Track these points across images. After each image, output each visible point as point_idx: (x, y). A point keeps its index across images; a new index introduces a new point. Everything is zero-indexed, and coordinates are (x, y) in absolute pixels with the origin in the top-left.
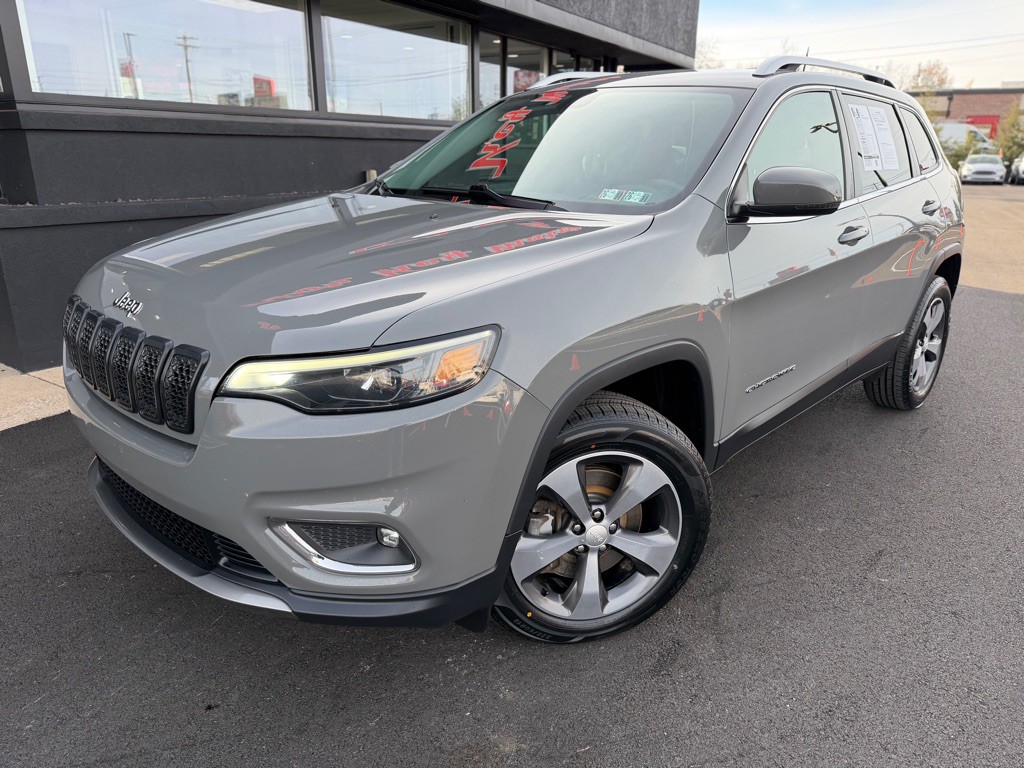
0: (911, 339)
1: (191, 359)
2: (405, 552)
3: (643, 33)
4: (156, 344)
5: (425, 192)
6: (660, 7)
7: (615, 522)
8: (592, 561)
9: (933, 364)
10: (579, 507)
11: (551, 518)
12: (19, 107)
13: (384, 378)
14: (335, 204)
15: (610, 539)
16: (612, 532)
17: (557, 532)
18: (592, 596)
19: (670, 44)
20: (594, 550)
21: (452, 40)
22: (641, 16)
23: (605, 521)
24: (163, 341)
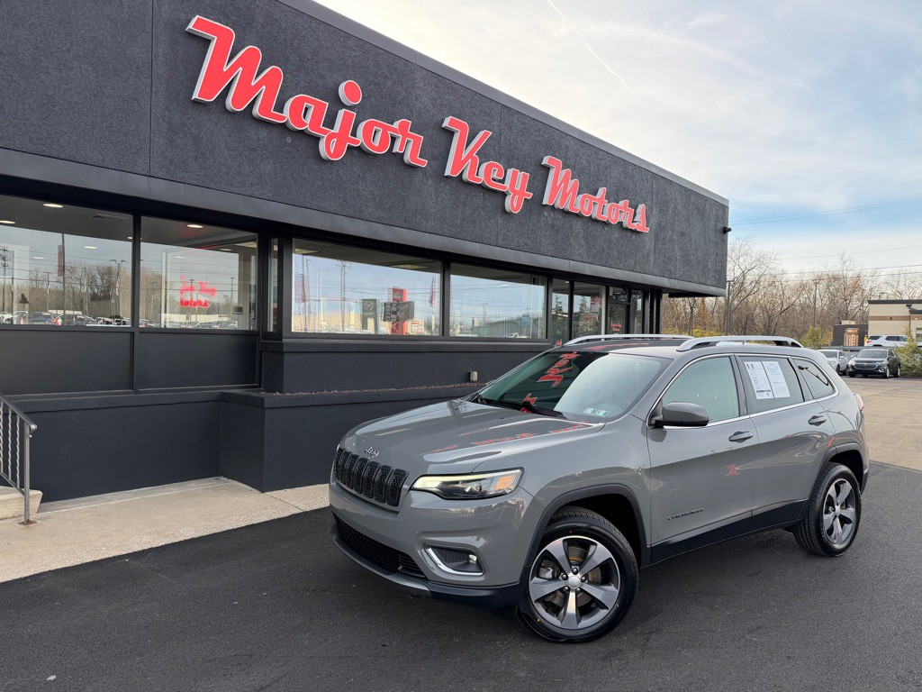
0: (818, 505)
1: (401, 476)
2: (480, 566)
3: (678, 275)
4: (386, 469)
5: (501, 402)
6: (692, 257)
7: (584, 576)
8: (572, 596)
9: (849, 527)
10: (565, 565)
11: (551, 570)
12: (284, 340)
13: (474, 486)
14: (451, 406)
15: (582, 585)
16: (583, 581)
17: (555, 578)
18: (571, 615)
19: (702, 280)
20: (573, 591)
21: (534, 284)
22: (675, 265)
23: (579, 575)
24: (389, 468)
